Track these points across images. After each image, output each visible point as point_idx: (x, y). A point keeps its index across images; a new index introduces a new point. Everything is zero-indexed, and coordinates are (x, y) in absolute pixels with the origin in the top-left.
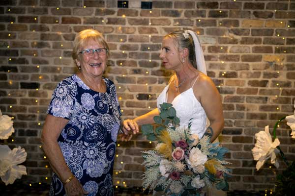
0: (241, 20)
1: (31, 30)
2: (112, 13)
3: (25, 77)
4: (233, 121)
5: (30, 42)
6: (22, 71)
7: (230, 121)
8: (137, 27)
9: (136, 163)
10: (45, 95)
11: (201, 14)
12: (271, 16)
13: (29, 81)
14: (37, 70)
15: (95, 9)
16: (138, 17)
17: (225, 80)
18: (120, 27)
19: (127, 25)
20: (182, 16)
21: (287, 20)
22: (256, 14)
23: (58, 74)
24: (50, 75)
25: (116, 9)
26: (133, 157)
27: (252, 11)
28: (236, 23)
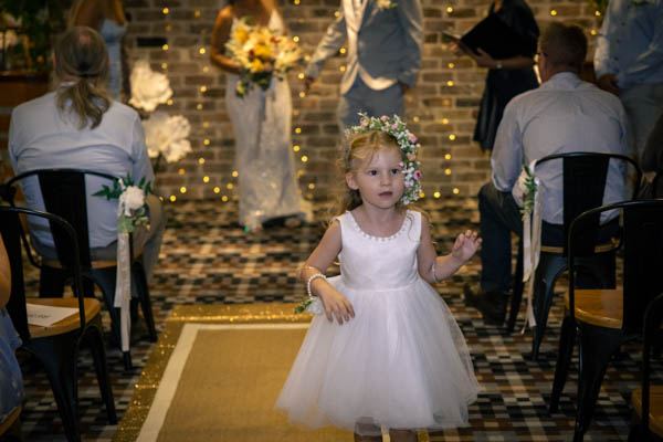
3: (144, 29)
4: (472, 85)
6: (139, 19)
7: (468, 87)
9: (324, 160)
10: (176, 56)
13: (150, 35)
14: (163, 16)
17: (458, 22)
23: (195, 23)
24: (183, 24)
26: (318, 150)
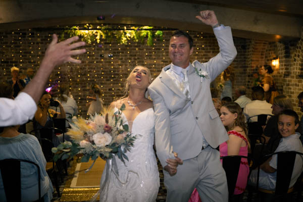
0: (145, 61)
1: (68, 66)
2: (98, 59)
5: (67, 70)
8: (107, 64)
10: (73, 90)
11: (130, 59)
12: (155, 59)
15: (91, 58)
16: (108, 60)
18: (101, 64)
19: (104, 63)
20: (124, 60)
21: (160, 60)
22: (149, 58)
23: (78, 83)
24: (75, 83)
25: (99, 58)
27: (148, 57)
28: (143, 62)
